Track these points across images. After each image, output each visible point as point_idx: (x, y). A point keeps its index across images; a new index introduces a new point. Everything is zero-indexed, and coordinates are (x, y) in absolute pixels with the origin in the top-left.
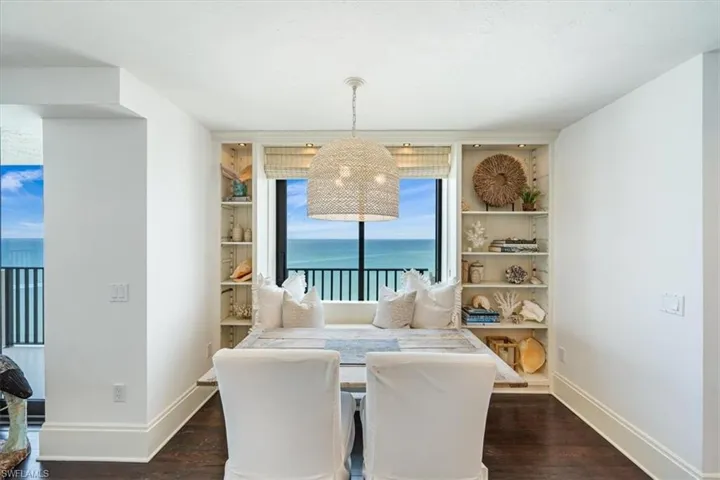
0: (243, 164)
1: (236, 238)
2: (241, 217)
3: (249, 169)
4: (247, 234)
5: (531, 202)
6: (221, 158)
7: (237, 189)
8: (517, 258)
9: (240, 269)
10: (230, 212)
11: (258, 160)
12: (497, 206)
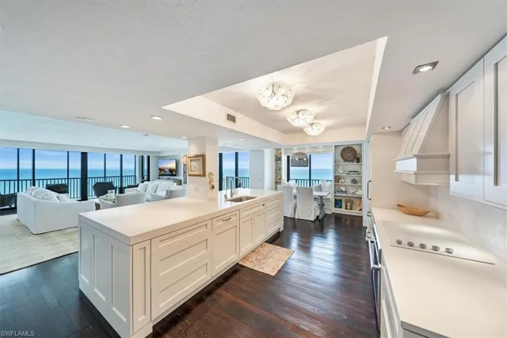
0: (280, 151)
1: (278, 170)
2: (279, 166)
3: (281, 153)
4: (280, 169)
5: (359, 160)
6: (275, 152)
7: (278, 159)
8: (355, 176)
9: (279, 177)
10: (277, 164)
11: (283, 151)
12: (347, 161)
